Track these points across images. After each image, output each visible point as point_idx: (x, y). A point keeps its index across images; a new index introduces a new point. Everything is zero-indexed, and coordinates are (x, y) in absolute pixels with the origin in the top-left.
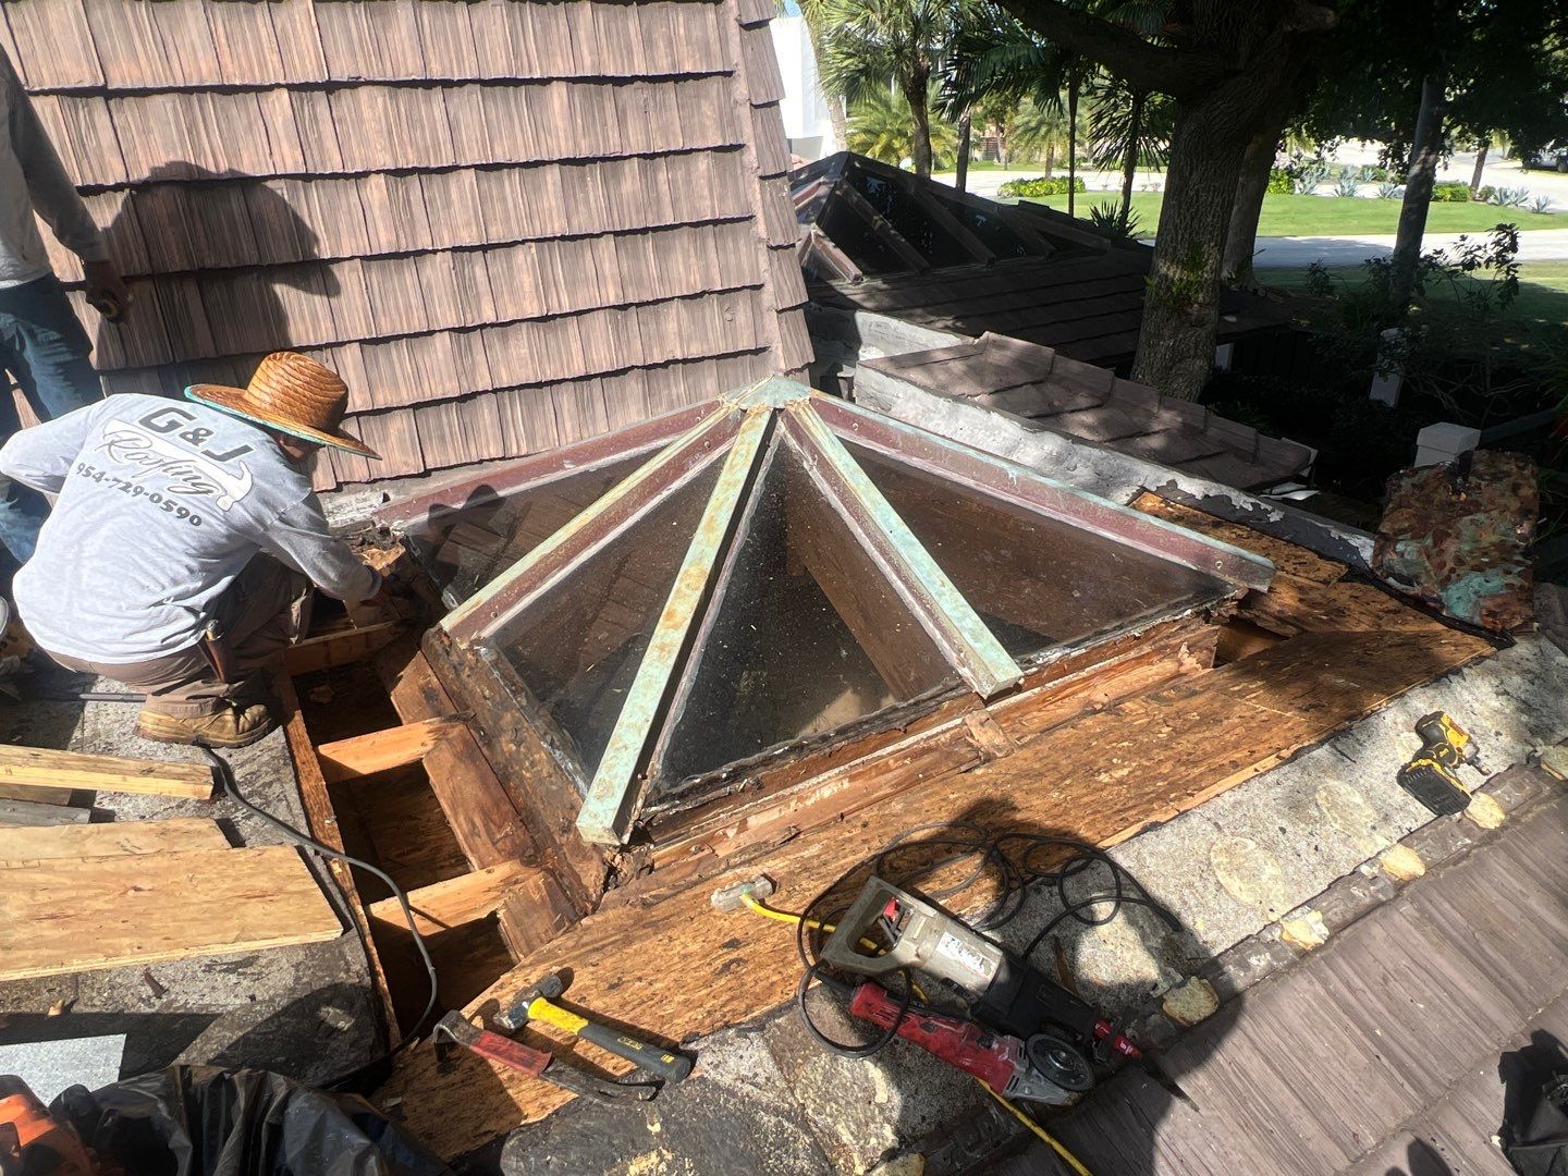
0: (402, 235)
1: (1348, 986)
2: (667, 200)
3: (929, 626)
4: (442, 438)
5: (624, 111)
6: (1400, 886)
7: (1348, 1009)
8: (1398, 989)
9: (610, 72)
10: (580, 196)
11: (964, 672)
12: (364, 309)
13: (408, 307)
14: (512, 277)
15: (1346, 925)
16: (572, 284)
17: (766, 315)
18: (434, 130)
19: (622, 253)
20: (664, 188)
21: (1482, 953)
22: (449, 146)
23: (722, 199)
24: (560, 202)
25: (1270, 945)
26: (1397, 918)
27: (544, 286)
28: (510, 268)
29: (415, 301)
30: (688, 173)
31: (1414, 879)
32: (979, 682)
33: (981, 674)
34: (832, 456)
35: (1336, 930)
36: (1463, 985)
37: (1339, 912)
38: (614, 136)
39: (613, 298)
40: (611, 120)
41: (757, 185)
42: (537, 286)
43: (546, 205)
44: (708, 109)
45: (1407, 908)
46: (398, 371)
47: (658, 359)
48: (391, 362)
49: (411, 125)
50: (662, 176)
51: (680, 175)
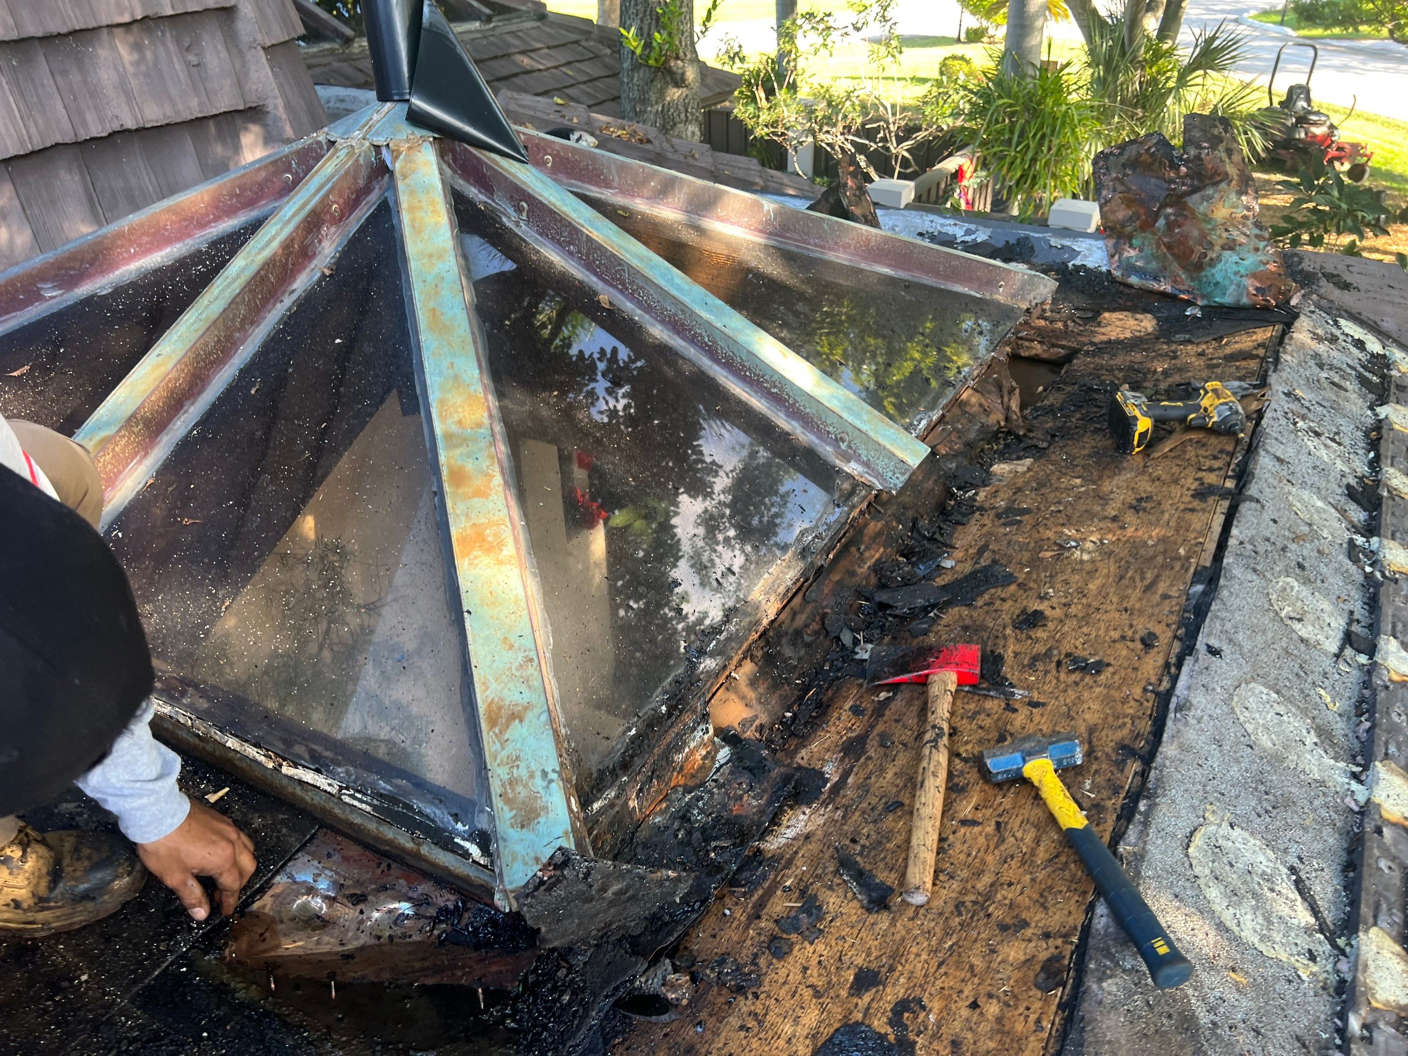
11: (852, 468)
17: (249, 56)
32: (879, 476)
33: (880, 465)
34: (552, 199)
47: (97, 130)
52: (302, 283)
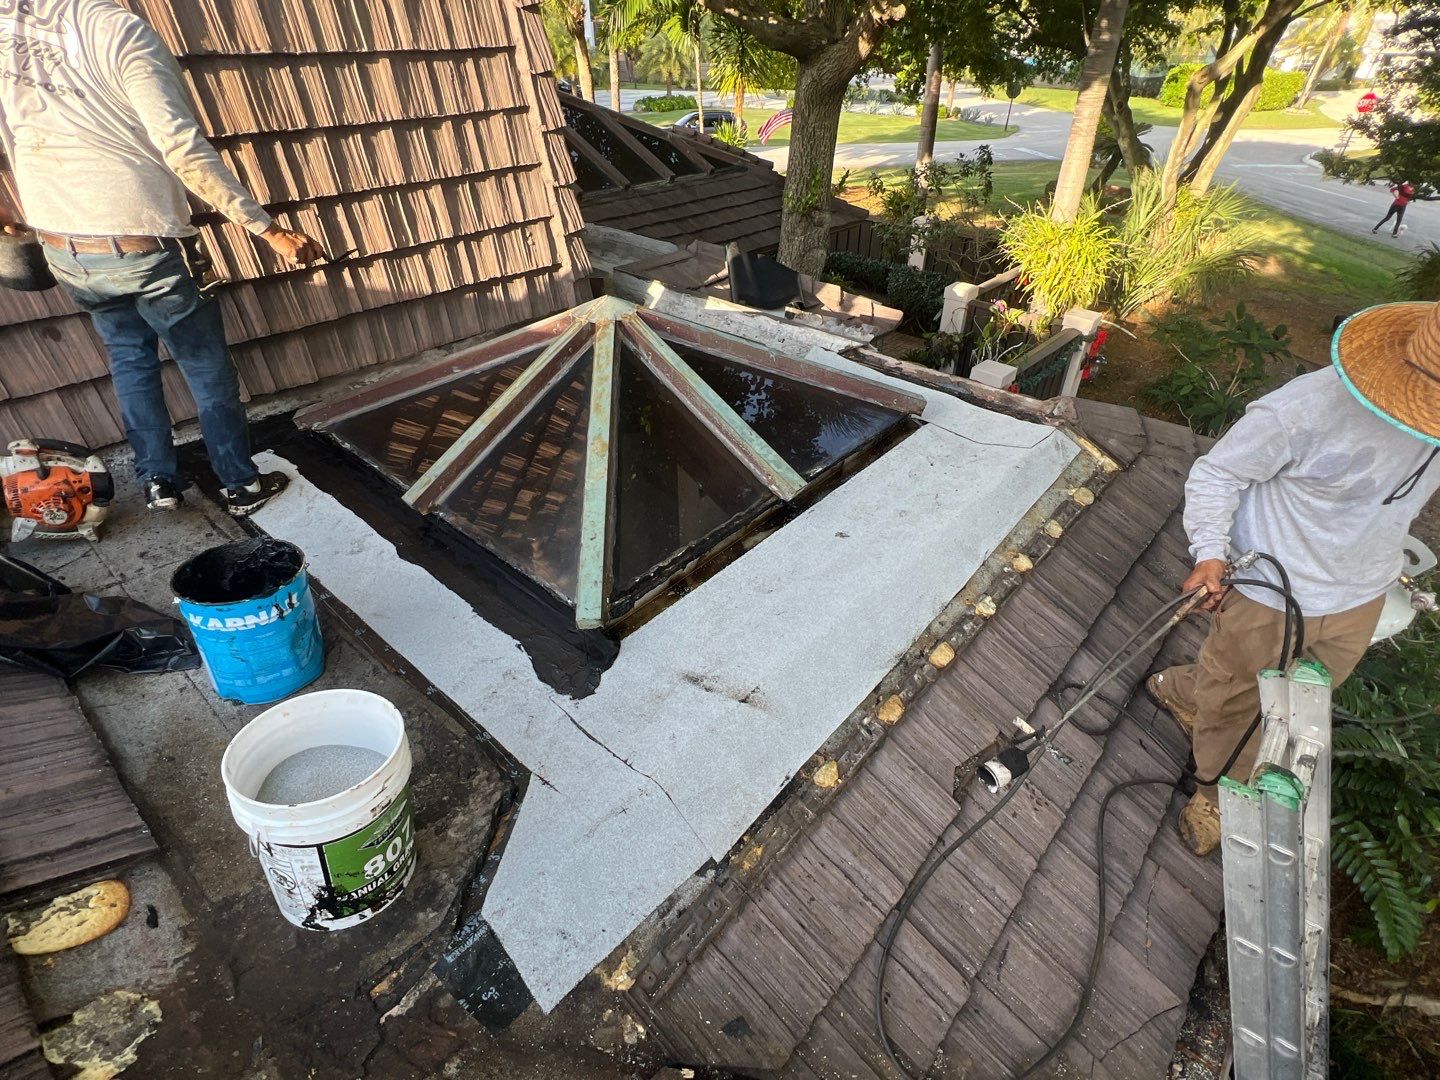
0: (273, 189)
1: (1008, 630)
2: (476, 152)
3: (746, 461)
4: (330, 355)
5: (436, 78)
6: (1023, 574)
7: (1012, 643)
8: (1030, 628)
9: (423, 48)
10: (411, 151)
11: (773, 487)
12: (251, 252)
14: (366, 222)
15: (1003, 600)
16: (413, 223)
17: (557, 240)
18: (286, 98)
19: (449, 196)
20: (473, 142)
21: (1063, 602)
22: (302, 114)
23: (517, 151)
24: (396, 156)
25: (971, 617)
26: (1024, 592)
27: (393, 226)
28: (364, 213)
30: (490, 129)
31: (1028, 570)
32: (783, 493)
33: (784, 488)
34: (661, 352)
35: (999, 603)
36: (1058, 620)
37: (1000, 593)
38: (431, 100)
39: (445, 231)
40: (427, 87)
41: (541, 139)
42: (387, 227)
43: (386, 161)
44: (499, 78)
45: (1029, 586)
46: (286, 300)
47: (483, 279)
48: (280, 296)
50: (471, 133)
51: (484, 129)
52: (554, 381)
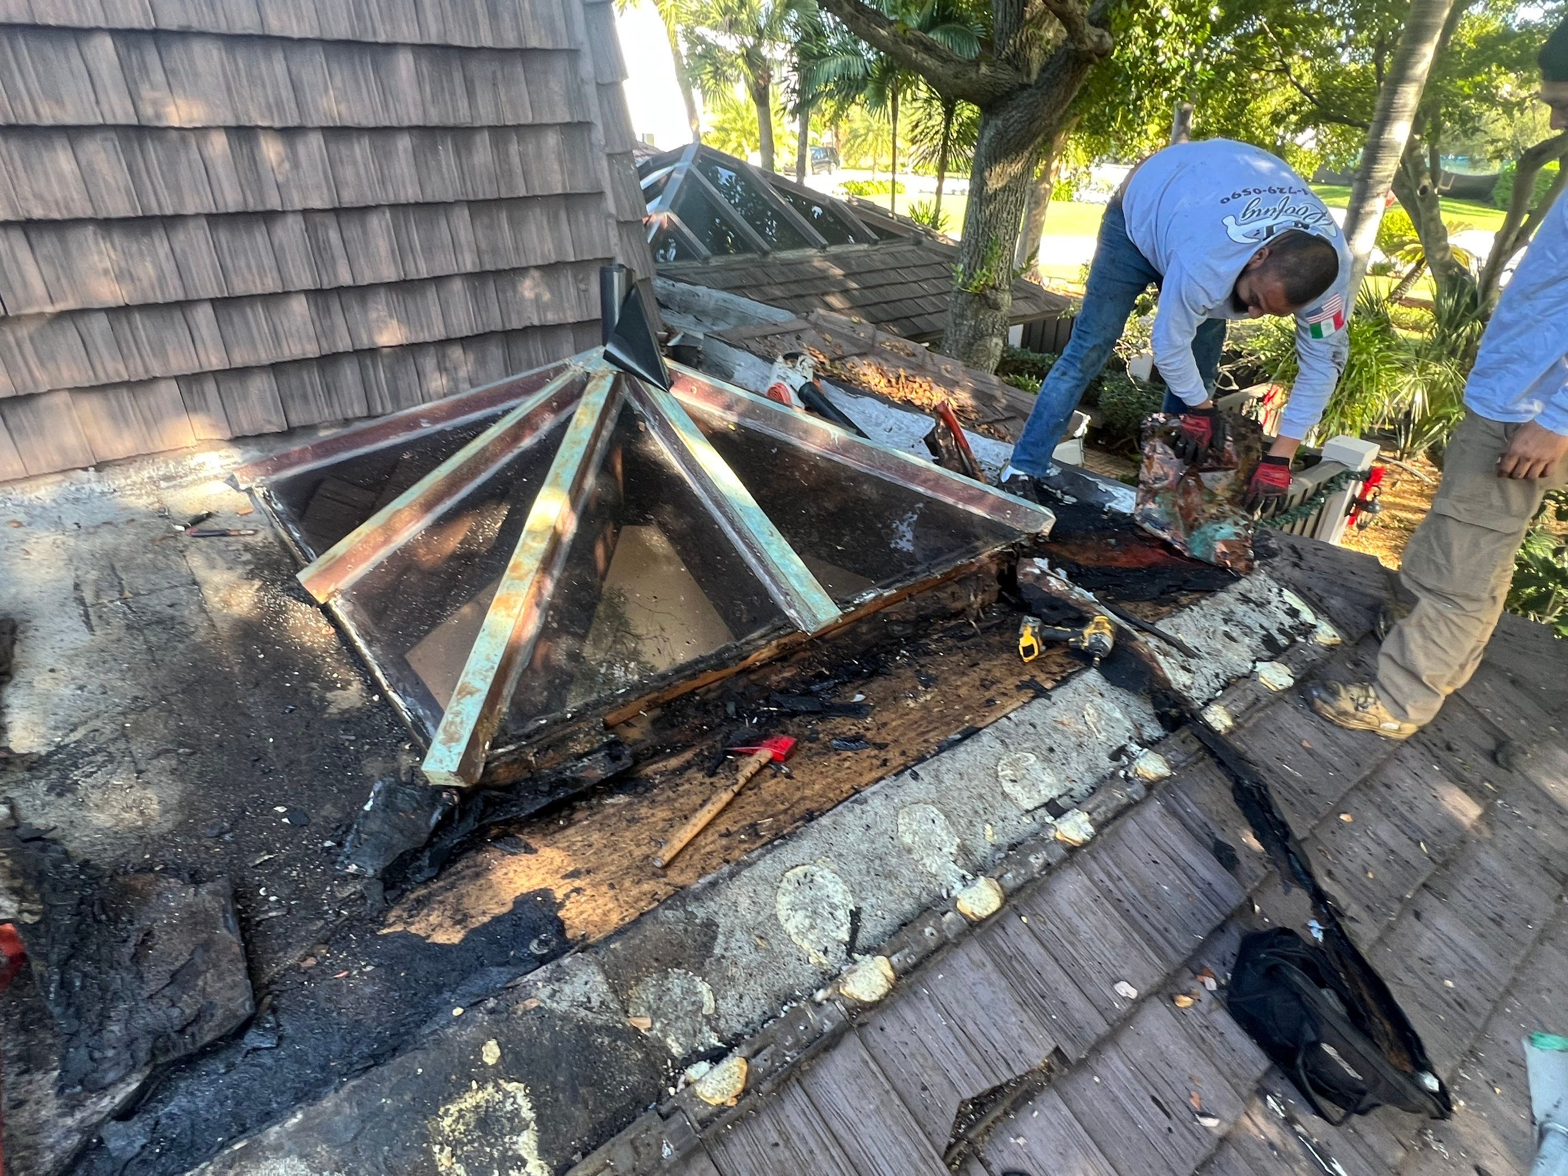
0: (248, 194)
1: (1109, 875)
2: (519, 171)
3: (760, 572)
4: (305, 397)
5: (472, 82)
6: (1150, 786)
7: (1108, 895)
9: (457, 42)
10: (432, 163)
11: (791, 613)
12: (214, 267)
13: (261, 267)
14: (367, 243)
15: (1108, 822)
16: (429, 251)
18: (276, 86)
19: (478, 223)
20: (516, 160)
22: (293, 105)
23: (572, 174)
24: (413, 171)
25: (1047, 843)
26: (1148, 814)
27: (401, 252)
28: (365, 233)
29: (268, 261)
30: (539, 147)
31: (1162, 778)
32: (805, 622)
33: (805, 614)
35: (1100, 827)
37: (1102, 811)
38: (463, 104)
39: (469, 264)
40: (460, 90)
41: (605, 163)
42: (393, 252)
43: (398, 171)
44: (556, 86)
46: (255, 331)
48: (247, 323)
49: (252, 83)
50: (514, 148)
51: (531, 148)
